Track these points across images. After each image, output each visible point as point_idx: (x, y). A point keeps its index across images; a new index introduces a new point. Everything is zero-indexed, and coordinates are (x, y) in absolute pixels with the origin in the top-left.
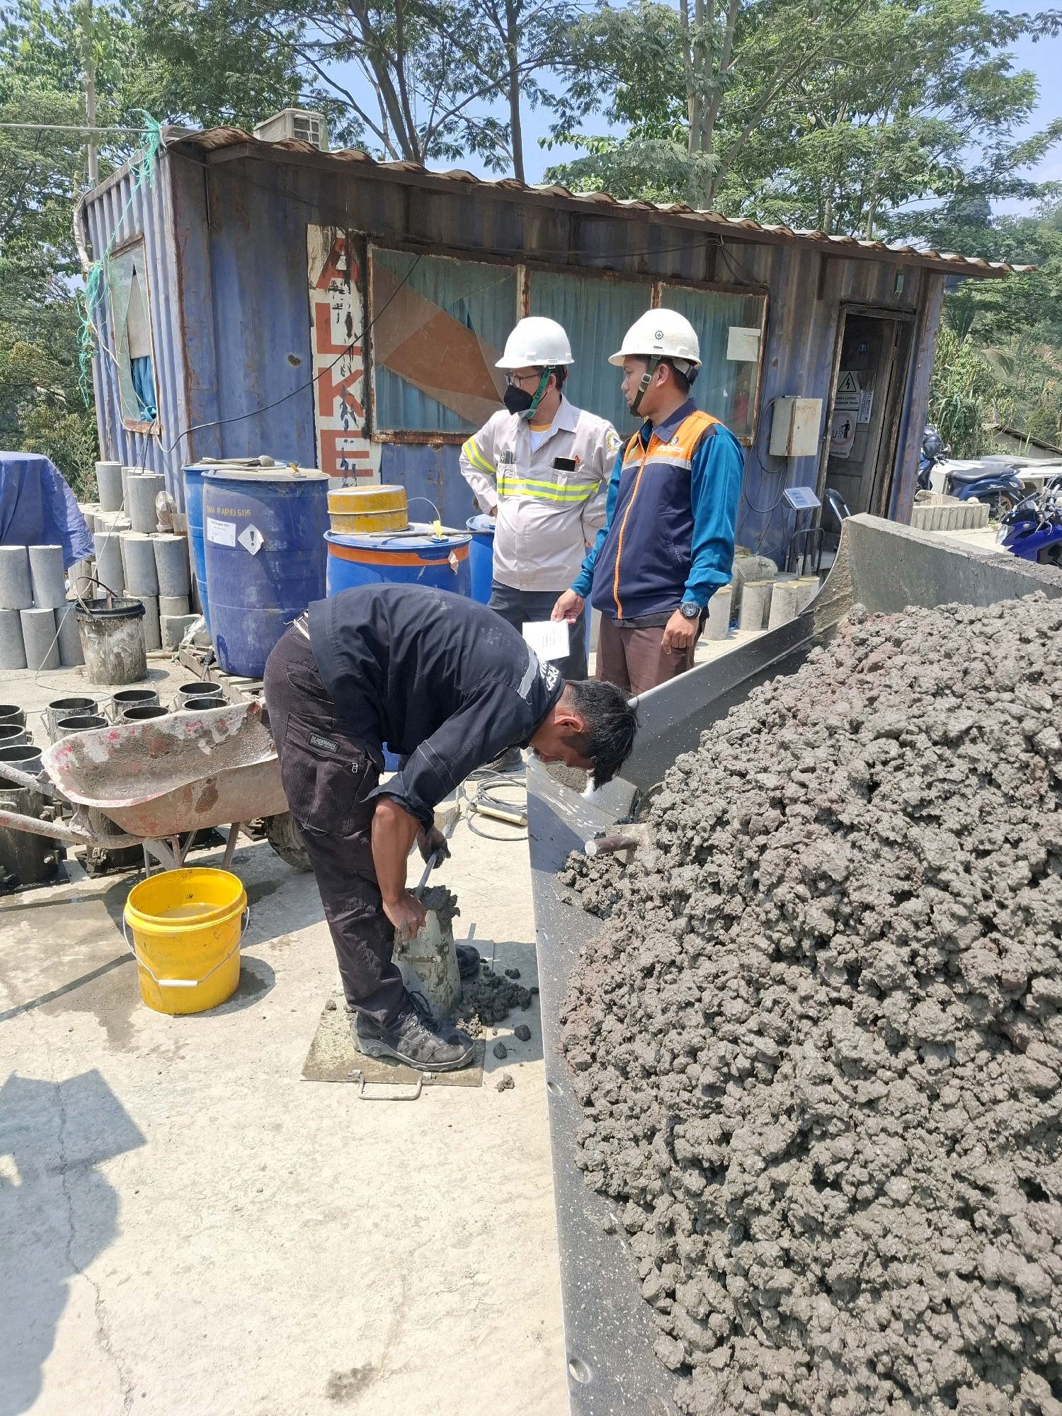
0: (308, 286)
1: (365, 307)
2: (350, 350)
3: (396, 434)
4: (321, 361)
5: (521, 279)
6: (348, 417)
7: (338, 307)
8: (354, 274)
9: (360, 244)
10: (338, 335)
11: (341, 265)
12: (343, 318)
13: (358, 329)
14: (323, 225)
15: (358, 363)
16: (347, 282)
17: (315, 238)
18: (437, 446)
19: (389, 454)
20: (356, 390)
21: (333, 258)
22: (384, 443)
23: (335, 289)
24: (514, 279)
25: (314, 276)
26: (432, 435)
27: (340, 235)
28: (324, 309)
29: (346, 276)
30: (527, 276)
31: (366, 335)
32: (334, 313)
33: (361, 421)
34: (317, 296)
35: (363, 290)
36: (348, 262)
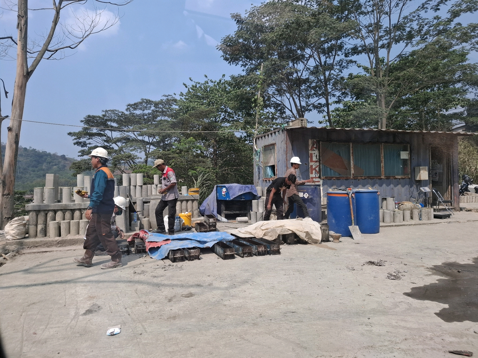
0: (309, 150)
1: (319, 153)
2: (316, 162)
3: (326, 177)
4: (311, 164)
5: (351, 145)
6: (316, 174)
7: (314, 154)
8: (317, 147)
9: (318, 142)
10: (314, 159)
11: (315, 146)
12: (315, 156)
13: (318, 157)
14: (312, 139)
15: (318, 164)
16: (316, 149)
17: (310, 142)
18: (334, 179)
19: (324, 181)
20: (317, 169)
21: (313, 145)
22: (323, 179)
23: (314, 150)
24: (350, 145)
25: (310, 149)
26: (333, 177)
27: (315, 140)
28: (311, 154)
29: (316, 148)
30: (352, 144)
31: (319, 159)
32: (313, 155)
33: (318, 175)
34: (310, 152)
35: (319, 150)
36: (316, 145)
